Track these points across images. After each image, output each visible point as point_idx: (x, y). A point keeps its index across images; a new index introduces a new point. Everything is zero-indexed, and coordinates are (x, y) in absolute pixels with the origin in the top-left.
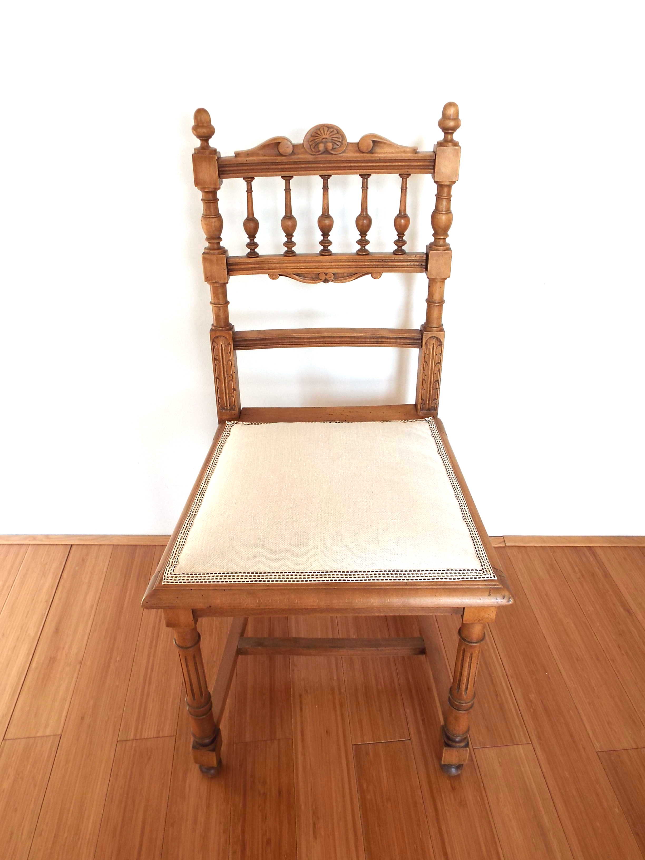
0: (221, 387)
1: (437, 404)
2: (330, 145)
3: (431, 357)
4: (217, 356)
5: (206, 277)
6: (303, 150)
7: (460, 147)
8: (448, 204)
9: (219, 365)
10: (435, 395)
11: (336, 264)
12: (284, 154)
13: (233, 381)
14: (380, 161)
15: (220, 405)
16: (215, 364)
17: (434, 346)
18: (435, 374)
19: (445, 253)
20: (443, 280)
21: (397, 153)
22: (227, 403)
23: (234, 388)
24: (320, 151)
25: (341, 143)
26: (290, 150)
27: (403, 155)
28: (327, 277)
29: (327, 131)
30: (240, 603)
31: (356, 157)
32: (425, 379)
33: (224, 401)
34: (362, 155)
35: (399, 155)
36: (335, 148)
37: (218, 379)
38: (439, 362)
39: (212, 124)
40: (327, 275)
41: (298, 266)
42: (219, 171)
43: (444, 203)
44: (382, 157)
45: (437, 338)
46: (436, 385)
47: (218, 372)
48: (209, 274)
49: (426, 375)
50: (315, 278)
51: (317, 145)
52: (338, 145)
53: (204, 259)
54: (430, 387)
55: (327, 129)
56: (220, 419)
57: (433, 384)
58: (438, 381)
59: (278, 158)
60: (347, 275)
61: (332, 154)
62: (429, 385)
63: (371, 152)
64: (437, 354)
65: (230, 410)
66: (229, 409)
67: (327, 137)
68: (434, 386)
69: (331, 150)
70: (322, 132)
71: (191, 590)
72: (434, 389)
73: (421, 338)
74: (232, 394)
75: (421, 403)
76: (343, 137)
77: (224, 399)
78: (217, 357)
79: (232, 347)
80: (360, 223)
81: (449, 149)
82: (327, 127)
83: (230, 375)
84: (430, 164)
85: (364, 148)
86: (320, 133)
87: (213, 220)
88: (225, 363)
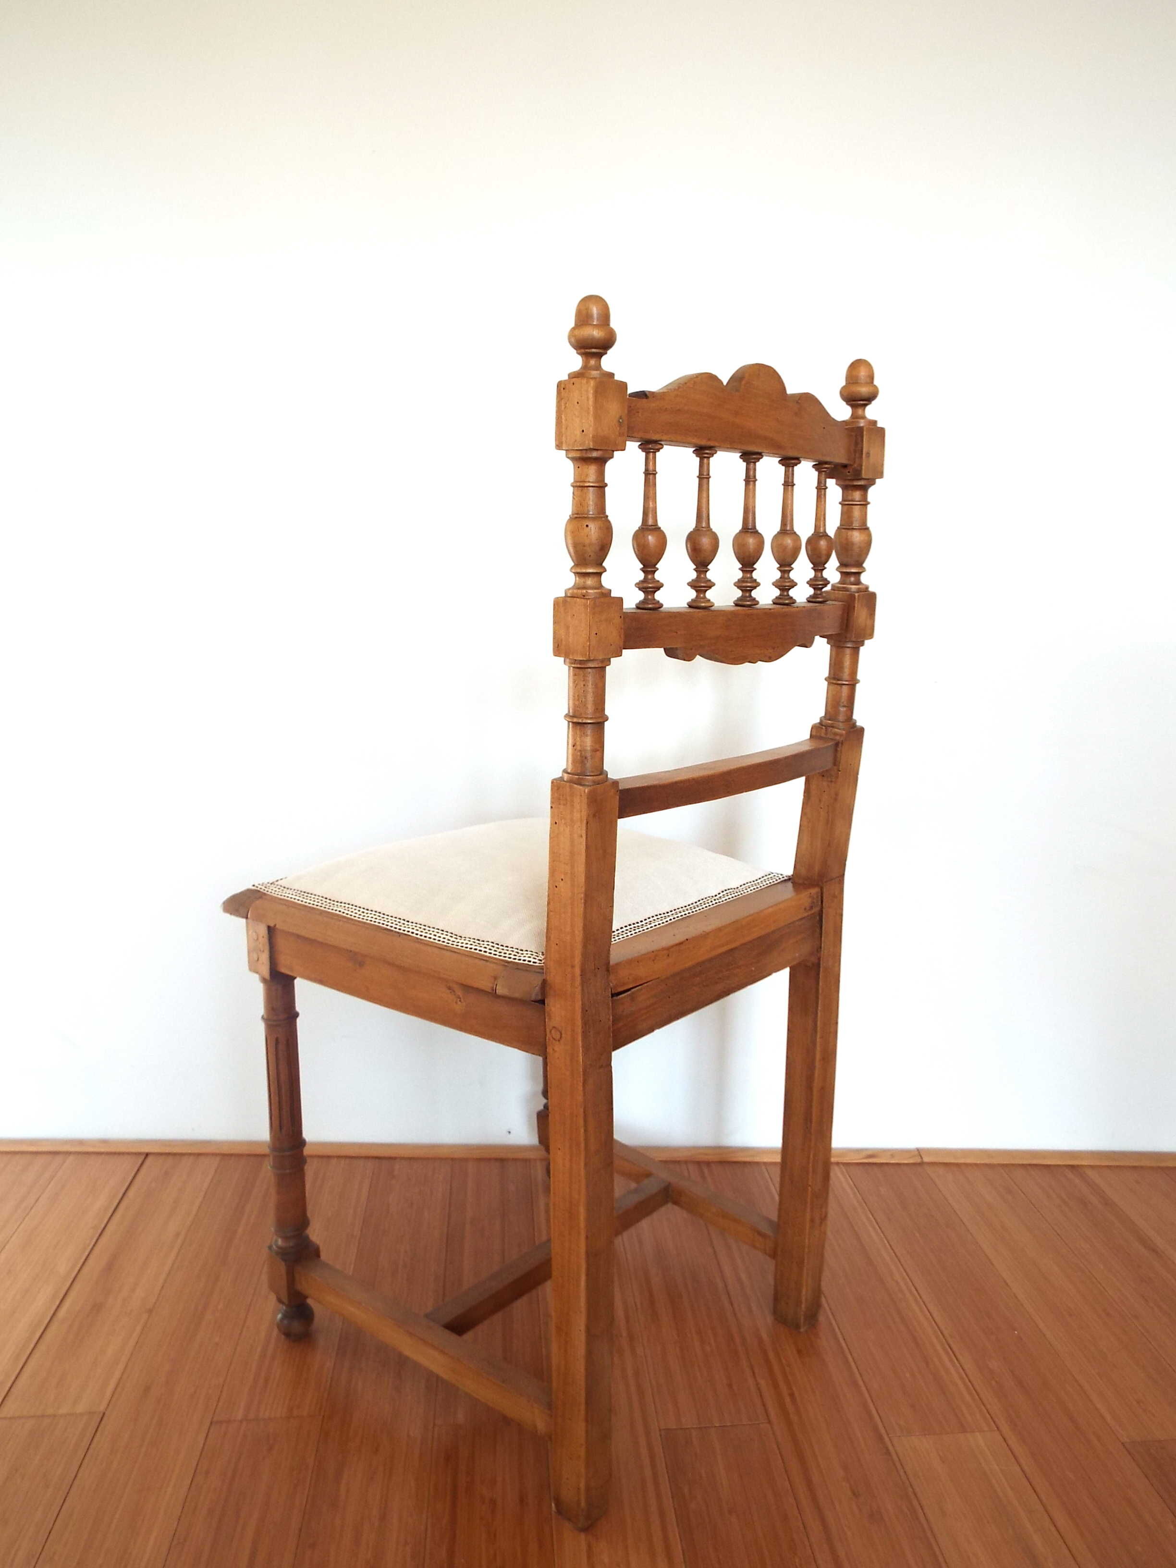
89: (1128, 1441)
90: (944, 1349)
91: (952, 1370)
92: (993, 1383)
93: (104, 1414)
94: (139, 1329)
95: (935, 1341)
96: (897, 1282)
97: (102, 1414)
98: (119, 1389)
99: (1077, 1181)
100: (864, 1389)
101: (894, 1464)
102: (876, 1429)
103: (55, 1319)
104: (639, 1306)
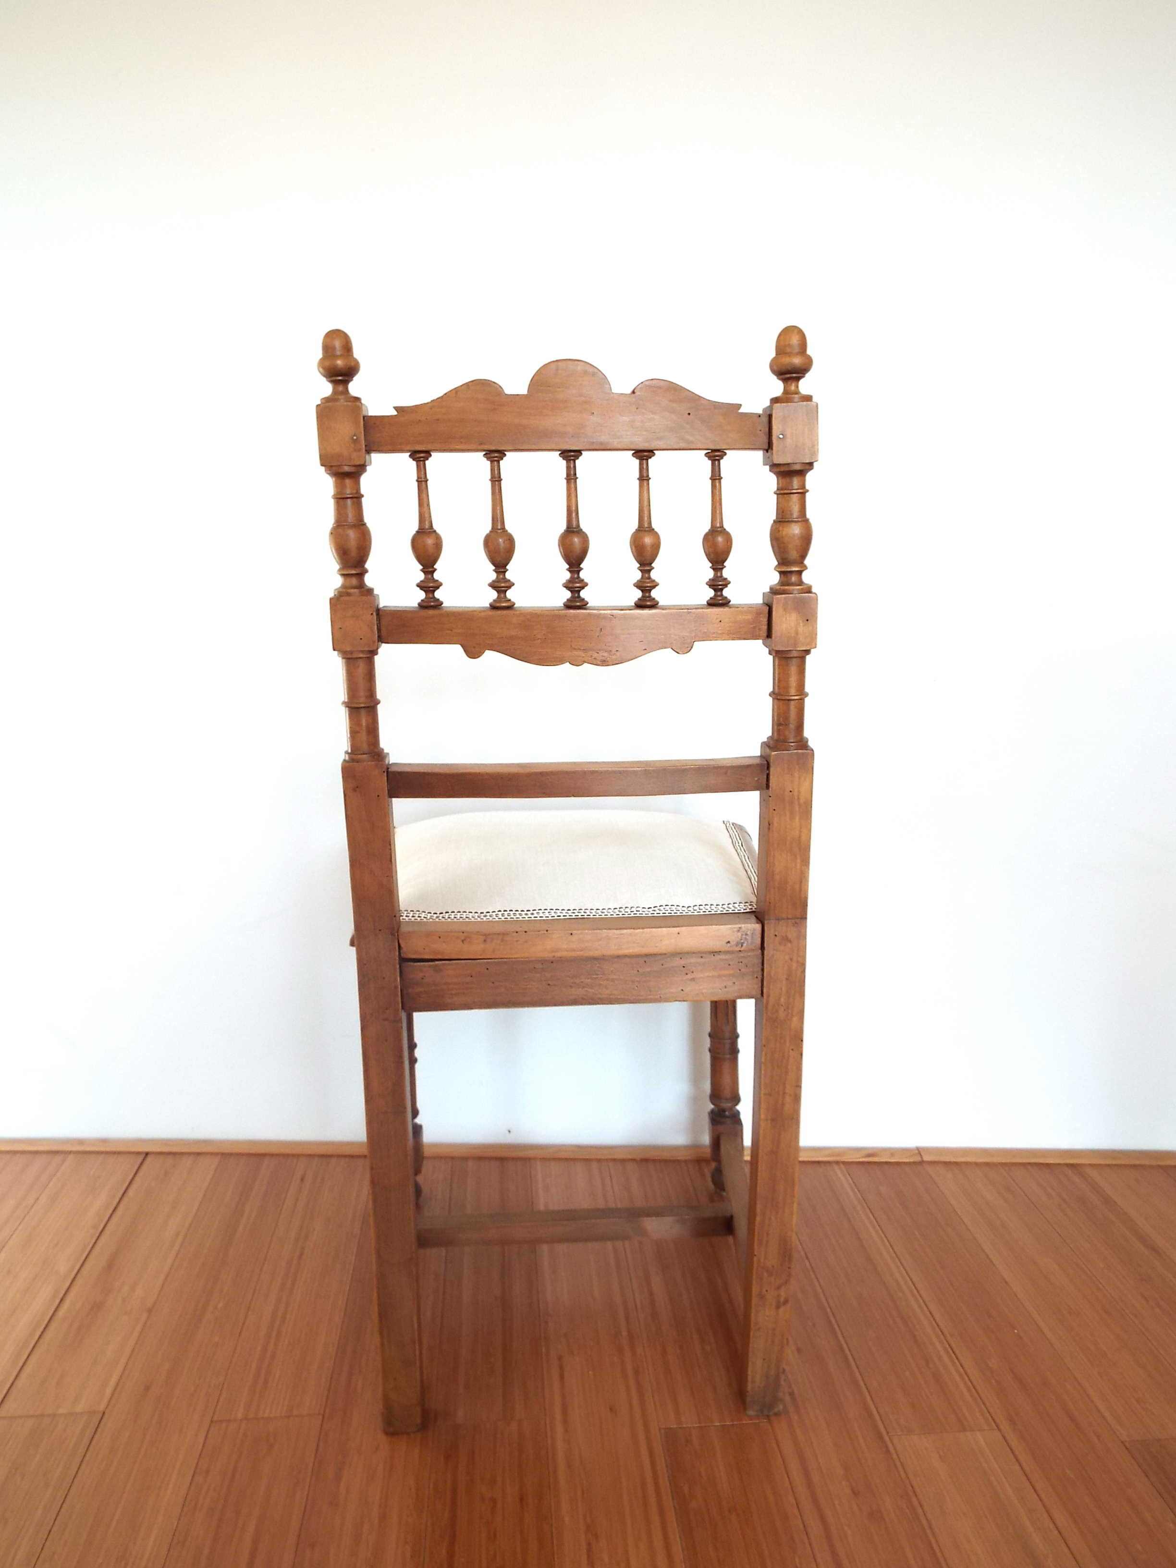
89: (1128, 1439)
90: (945, 1349)
91: (953, 1371)
92: (993, 1381)
93: (104, 1413)
94: (138, 1328)
95: (935, 1339)
96: (897, 1282)
97: (102, 1413)
98: (119, 1389)
99: (1078, 1180)
100: (863, 1388)
101: (894, 1463)
102: (876, 1428)
103: (54, 1319)
104: (639, 1306)
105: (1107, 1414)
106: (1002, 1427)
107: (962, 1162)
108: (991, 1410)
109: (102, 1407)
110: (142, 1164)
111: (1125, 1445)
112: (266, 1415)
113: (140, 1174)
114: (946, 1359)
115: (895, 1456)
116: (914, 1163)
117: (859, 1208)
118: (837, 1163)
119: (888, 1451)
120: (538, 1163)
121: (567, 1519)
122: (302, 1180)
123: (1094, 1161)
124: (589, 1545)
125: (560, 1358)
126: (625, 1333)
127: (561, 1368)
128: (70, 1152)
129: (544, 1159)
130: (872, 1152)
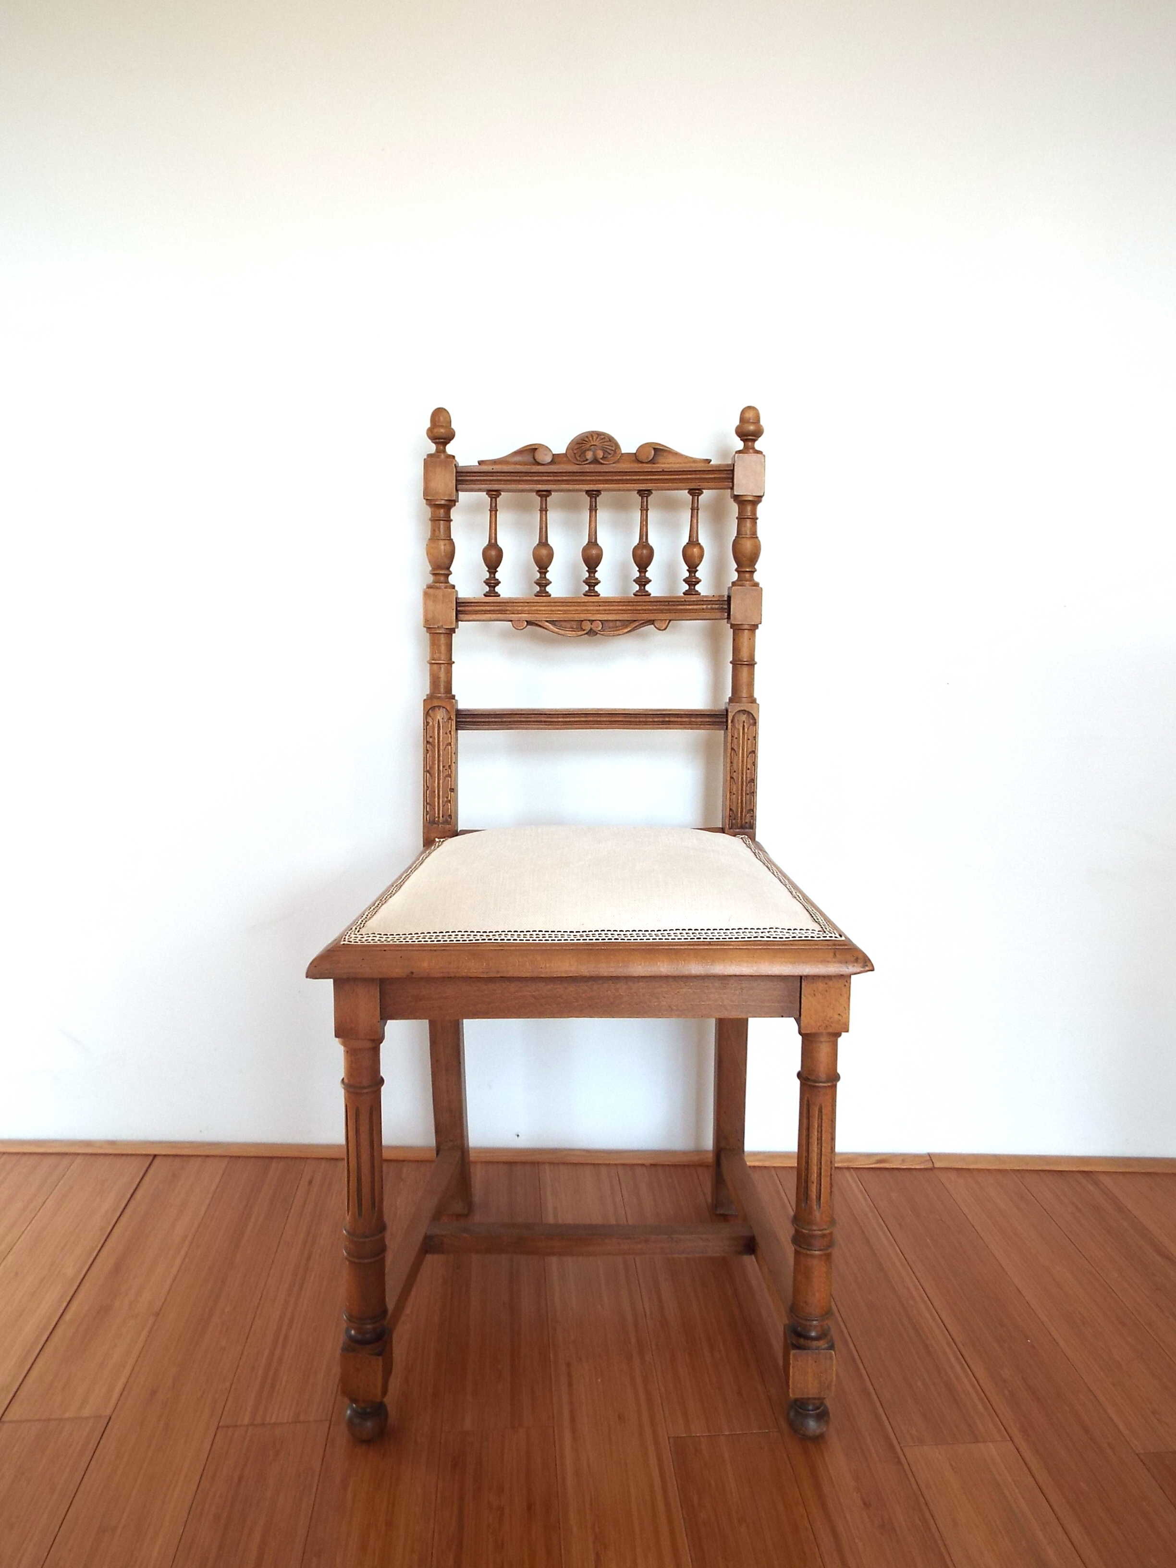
0: (434, 787)
1: (753, 817)
2: (600, 454)
3: (741, 742)
4: (431, 737)
5: (426, 619)
6: (565, 459)
7: (764, 456)
8: (753, 526)
9: (433, 752)
10: (750, 803)
11: (605, 608)
12: (541, 462)
13: (451, 777)
14: (663, 472)
15: (428, 816)
16: (427, 750)
17: (745, 724)
18: (748, 769)
19: (752, 590)
20: (754, 628)
21: (685, 463)
22: (439, 814)
23: (452, 787)
24: (587, 460)
25: (615, 451)
26: (549, 459)
27: (693, 465)
28: (592, 626)
29: (597, 438)
30: (458, 968)
31: (632, 468)
32: (735, 777)
33: (434, 809)
34: (641, 465)
35: (688, 465)
36: (606, 458)
37: (429, 773)
38: (753, 751)
39: (453, 426)
40: (593, 624)
41: (553, 611)
42: (456, 480)
43: (748, 523)
44: (666, 468)
45: (749, 713)
46: (751, 788)
47: (431, 763)
48: (430, 616)
49: (735, 772)
50: (577, 628)
51: (583, 453)
52: (610, 454)
53: (426, 594)
54: (742, 790)
55: (597, 435)
56: (426, 840)
57: (747, 786)
58: (753, 781)
59: (534, 467)
60: (620, 624)
61: (602, 464)
62: (740, 787)
63: (652, 461)
64: (750, 738)
65: (443, 823)
66: (441, 821)
67: (597, 444)
68: (748, 788)
69: (601, 459)
70: (591, 439)
71: (385, 950)
72: (748, 794)
73: (725, 713)
74: (447, 798)
75: (730, 816)
76: (617, 446)
77: (435, 806)
78: (431, 739)
79: (454, 723)
80: (639, 552)
81: (750, 457)
82: (598, 434)
83: (447, 767)
84: (728, 476)
85: (642, 457)
86: (587, 440)
87: (442, 543)
88: (441, 747)
89: (1142, 1451)
90: (957, 1359)
91: (965, 1381)
92: (1006, 1392)
93: (110, 1418)
94: (144, 1333)
95: (948, 1350)
96: (908, 1289)
97: (108, 1418)
98: (125, 1393)
99: (1091, 1188)
100: (875, 1397)
101: (906, 1475)
102: (887, 1438)
103: (61, 1322)
104: (648, 1313)
105: (1121, 1427)
106: (1016, 1440)
107: (974, 1169)
108: (1004, 1422)
109: (108, 1412)
110: (150, 1165)
111: (1139, 1458)
112: (273, 1421)
113: (147, 1179)
114: (958, 1368)
115: (906, 1467)
116: (926, 1169)
117: (870, 1215)
118: (848, 1168)
119: (899, 1462)
120: (547, 1167)
121: (575, 1529)
122: (310, 1182)
123: (1108, 1169)
124: (597, 1555)
125: (568, 1365)
126: (633, 1340)
127: (569, 1375)
128: (78, 1154)
129: (551, 1163)
130: (883, 1158)
